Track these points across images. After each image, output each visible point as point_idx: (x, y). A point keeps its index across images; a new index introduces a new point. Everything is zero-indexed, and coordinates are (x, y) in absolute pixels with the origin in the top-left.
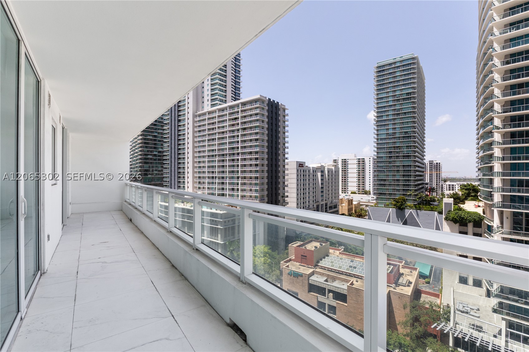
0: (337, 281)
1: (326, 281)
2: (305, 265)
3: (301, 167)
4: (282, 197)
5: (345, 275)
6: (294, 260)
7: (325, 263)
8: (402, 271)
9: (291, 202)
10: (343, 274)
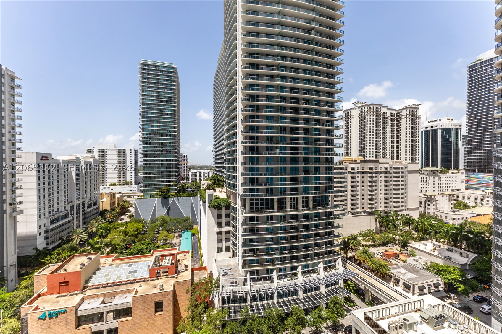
0: (117, 297)
1: (103, 302)
2: (66, 294)
3: (45, 160)
4: (11, 204)
5: (126, 284)
6: (46, 294)
7: (98, 279)
8: (179, 257)
9: (26, 209)
10: (123, 284)
